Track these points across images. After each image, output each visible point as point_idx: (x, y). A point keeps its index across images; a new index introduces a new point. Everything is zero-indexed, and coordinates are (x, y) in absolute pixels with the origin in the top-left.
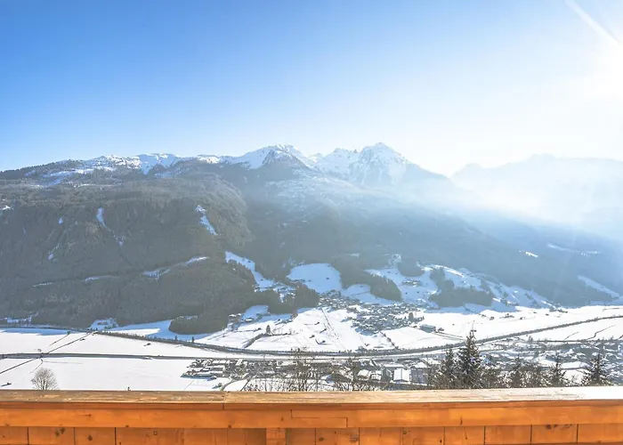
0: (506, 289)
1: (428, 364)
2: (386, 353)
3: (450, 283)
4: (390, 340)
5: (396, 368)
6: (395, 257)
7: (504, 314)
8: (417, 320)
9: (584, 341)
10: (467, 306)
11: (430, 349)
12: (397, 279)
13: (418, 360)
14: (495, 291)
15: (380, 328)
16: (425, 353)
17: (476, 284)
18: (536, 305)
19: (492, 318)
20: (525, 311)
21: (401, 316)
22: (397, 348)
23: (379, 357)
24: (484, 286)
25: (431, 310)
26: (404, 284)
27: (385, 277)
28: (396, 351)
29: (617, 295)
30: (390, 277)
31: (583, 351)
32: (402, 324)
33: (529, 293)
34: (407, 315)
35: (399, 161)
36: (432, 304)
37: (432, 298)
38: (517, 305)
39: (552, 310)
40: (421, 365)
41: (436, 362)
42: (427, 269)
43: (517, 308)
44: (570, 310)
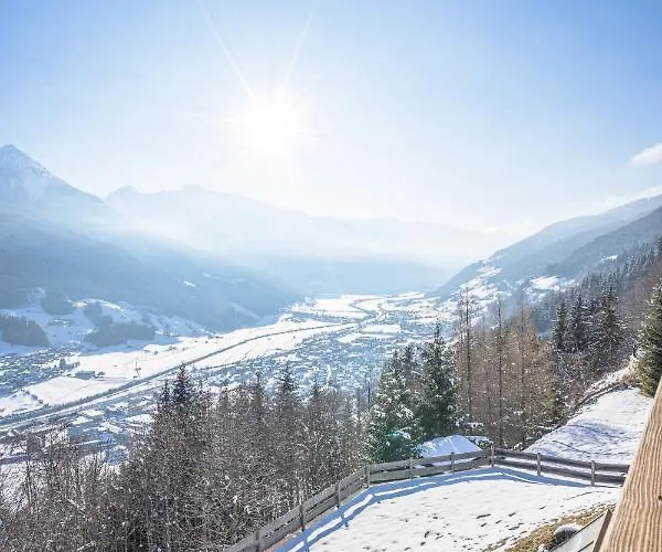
0: (167, 320)
1: (88, 417)
2: (31, 415)
3: (109, 319)
4: (35, 397)
5: (46, 432)
6: (38, 292)
7: (167, 347)
8: (71, 367)
9: (238, 363)
10: (129, 343)
11: (89, 399)
12: (41, 319)
13: (75, 414)
14: (157, 324)
15: (20, 384)
16: (84, 405)
17: (137, 317)
18: (196, 334)
19: (156, 353)
20: (186, 341)
21: (51, 365)
22: (46, 406)
23: (22, 423)
24: (146, 320)
25: (88, 352)
26: (50, 324)
27: (24, 318)
28: (46, 409)
29: (258, 317)
30: (29, 317)
31: (238, 372)
32: (52, 374)
33: (189, 322)
34: (57, 363)
35: (39, 172)
36: (88, 345)
37: (89, 338)
38: (179, 335)
39: (210, 337)
40: (81, 420)
41: (98, 413)
42: (80, 304)
43: (180, 339)
44: (225, 336)
